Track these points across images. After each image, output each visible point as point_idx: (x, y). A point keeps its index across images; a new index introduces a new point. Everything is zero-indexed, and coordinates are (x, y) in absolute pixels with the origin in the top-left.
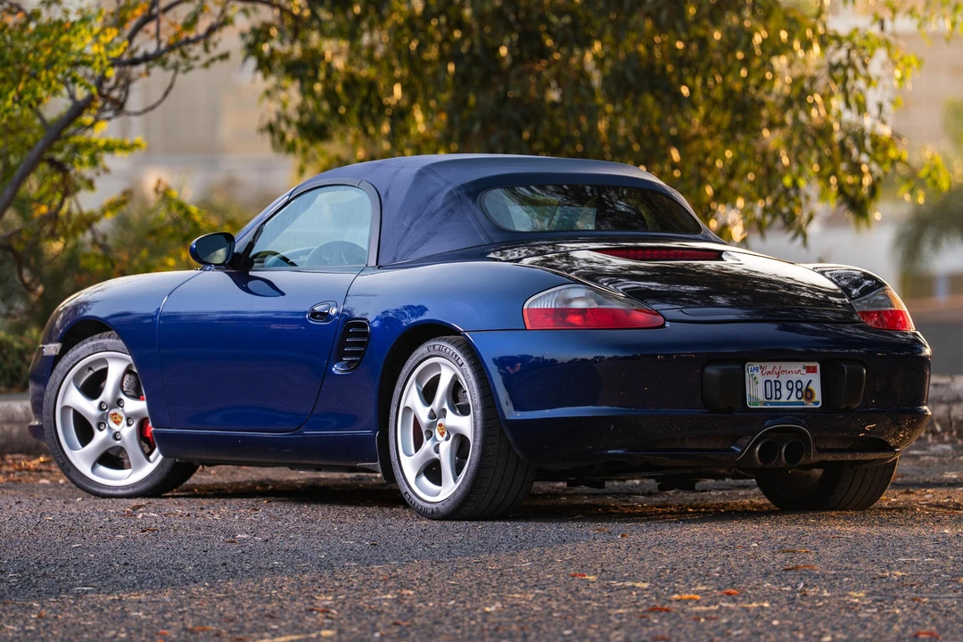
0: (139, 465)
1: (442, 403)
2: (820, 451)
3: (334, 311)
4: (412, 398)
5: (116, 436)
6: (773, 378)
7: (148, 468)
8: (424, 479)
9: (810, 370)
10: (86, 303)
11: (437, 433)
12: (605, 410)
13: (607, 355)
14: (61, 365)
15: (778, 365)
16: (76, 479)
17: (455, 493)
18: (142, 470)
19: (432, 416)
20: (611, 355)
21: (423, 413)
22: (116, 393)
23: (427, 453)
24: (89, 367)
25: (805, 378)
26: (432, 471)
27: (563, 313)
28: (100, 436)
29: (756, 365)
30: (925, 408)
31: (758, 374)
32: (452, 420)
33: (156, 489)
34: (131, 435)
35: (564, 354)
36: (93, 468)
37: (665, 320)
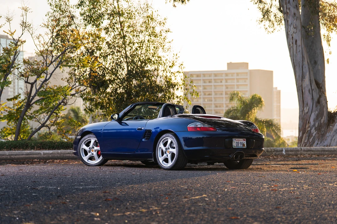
0: (97, 160)
1: (168, 146)
2: (246, 157)
3: (143, 128)
4: (161, 145)
5: (92, 154)
6: (237, 142)
7: (99, 160)
8: (164, 162)
9: (244, 140)
10: (85, 129)
11: (167, 152)
12: (205, 148)
13: (205, 136)
14: (82, 140)
15: (238, 139)
16: (84, 162)
17: (172, 165)
18: (98, 161)
19: (166, 149)
20: (206, 136)
21: (164, 149)
22: (93, 146)
23: (165, 157)
24: (87, 141)
25: (243, 142)
26: (166, 160)
27: (196, 128)
28: (89, 154)
29: (234, 139)
30: (263, 149)
31: (235, 141)
32: (171, 150)
33: (101, 164)
34: (96, 154)
35: (194, 136)
36: (88, 160)
37: (217, 129)
